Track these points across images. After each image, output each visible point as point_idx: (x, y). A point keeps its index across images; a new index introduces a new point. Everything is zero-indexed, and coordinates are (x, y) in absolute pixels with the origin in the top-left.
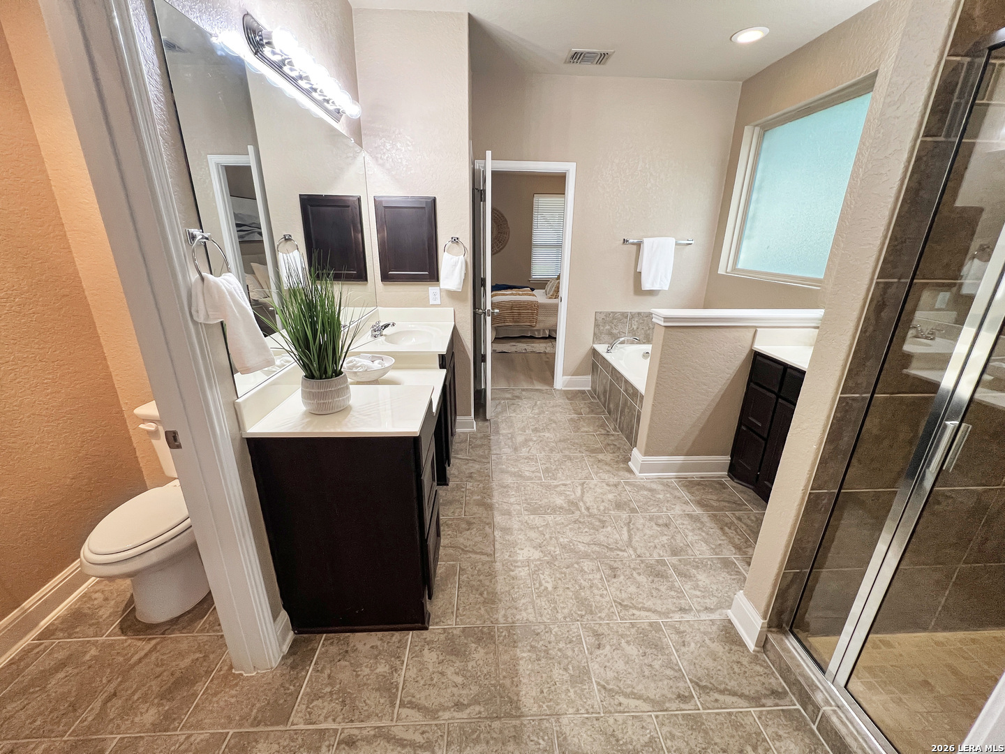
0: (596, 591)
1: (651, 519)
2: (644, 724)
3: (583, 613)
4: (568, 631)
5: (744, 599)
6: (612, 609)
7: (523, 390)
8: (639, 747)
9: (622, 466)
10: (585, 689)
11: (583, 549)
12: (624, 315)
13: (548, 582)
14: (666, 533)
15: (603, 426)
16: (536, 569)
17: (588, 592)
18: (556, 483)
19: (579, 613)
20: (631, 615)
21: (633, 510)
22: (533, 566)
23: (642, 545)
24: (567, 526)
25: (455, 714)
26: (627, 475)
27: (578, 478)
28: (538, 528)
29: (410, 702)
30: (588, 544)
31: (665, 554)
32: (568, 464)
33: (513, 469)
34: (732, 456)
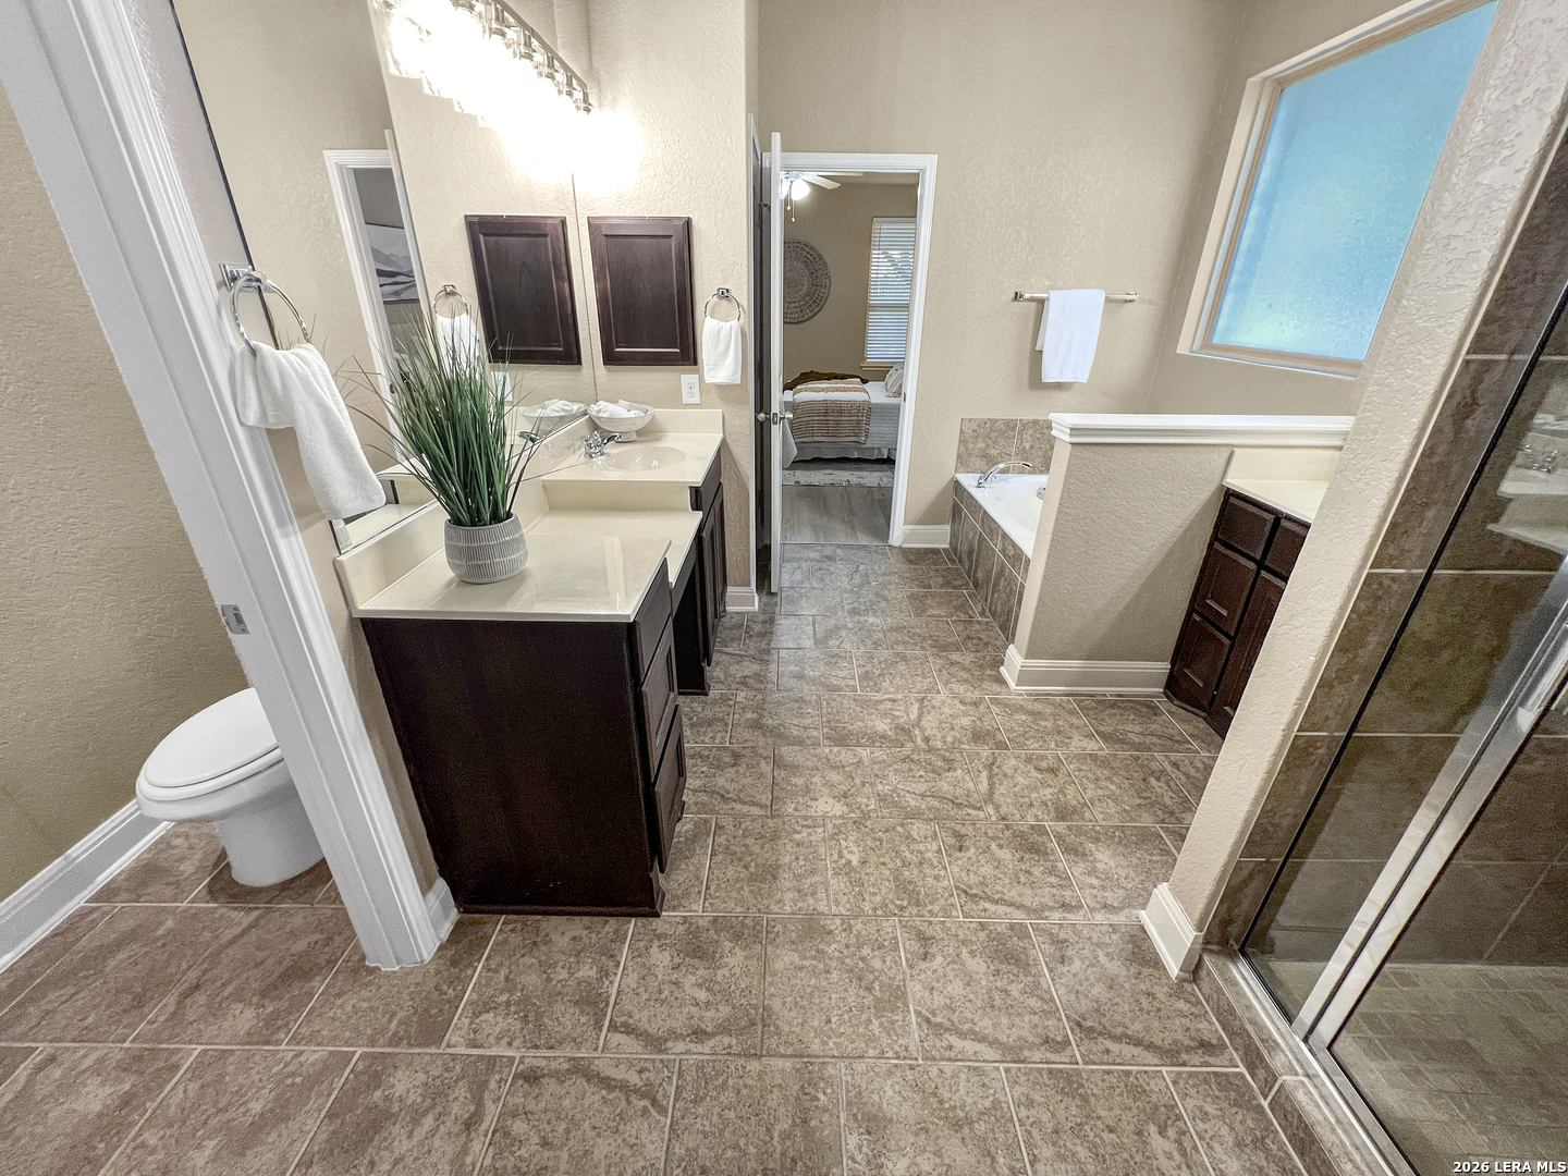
0: (928, 871)
1: (1028, 760)
2: (986, 1081)
3: (905, 903)
4: (878, 930)
5: (1169, 897)
6: (952, 899)
7: (839, 546)
8: (974, 1115)
9: (988, 672)
10: (897, 1021)
11: (913, 803)
12: (1010, 425)
13: (852, 852)
14: (1051, 783)
15: (963, 607)
16: (836, 831)
17: (915, 872)
18: (878, 696)
19: (898, 902)
20: (982, 911)
21: (1001, 745)
22: (830, 826)
23: (1009, 800)
24: (891, 765)
25: (692, 1047)
26: (996, 687)
27: (914, 690)
28: (843, 767)
29: (624, 1024)
30: (923, 796)
31: (1046, 817)
32: (902, 667)
33: (812, 673)
34: (1173, 664)
